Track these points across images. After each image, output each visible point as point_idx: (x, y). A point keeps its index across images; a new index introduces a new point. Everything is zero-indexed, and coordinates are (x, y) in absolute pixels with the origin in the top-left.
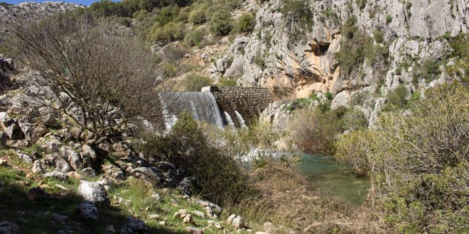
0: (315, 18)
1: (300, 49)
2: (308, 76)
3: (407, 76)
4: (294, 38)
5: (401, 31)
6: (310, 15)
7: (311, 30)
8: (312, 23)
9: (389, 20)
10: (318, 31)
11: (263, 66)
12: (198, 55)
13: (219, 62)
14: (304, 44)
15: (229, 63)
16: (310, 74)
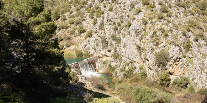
0: (109, 45)
1: (105, 50)
2: (106, 56)
3: (124, 64)
4: (104, 47)
5: (124, 55)
6: (107, 44)
7: (108, 47)
8: (108, 46)
9: (122, 53)
10: (109, 48)
11: (96, 51)
12: (75, 39)
13: (83, 45)
14: (106, 49)
15: (86, 46)
16: (107, 55)
